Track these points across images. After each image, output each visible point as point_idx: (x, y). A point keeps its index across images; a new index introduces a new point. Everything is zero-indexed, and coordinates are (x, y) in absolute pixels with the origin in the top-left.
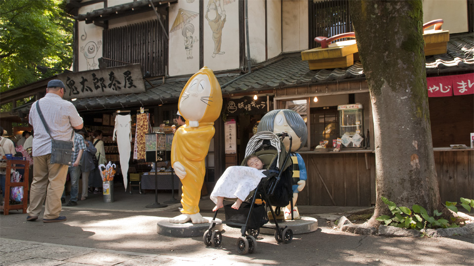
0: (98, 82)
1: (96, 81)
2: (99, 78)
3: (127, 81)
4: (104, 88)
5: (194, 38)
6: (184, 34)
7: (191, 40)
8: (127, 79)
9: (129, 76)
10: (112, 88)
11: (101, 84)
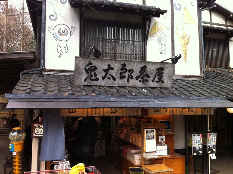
0: (125, 72)
1: (124, 71)
2: (128, 69)
3: (157, 75)
4: (130, 79)
7: (165, 47)
8: (158, 75)
9: (161, 72)
10: (138, 80)
11: (128, 75)
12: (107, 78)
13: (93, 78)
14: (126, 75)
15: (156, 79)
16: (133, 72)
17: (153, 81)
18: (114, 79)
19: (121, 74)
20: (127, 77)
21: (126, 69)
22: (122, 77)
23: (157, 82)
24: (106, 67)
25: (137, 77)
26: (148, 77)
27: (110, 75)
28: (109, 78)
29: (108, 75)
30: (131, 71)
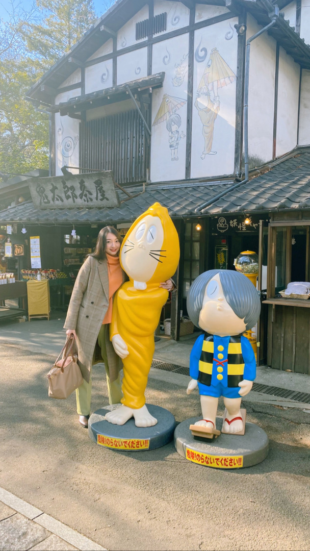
0: (68, 191)
1: (66, 189)
4: (75, 198)
5: (180, 133)
6: (169, 128)
7: (176, 135)
8: (99, 190)
9: (101, 186)
10: (83, 199)
11: (72, 193)
12: (55, 199)
13: (46, 201)
14: (69, 193)
15: (100, 197)
16: (74, 190)
17: (97, 199)
18: (62, 201)
19: (66, 193)
20: (71, 196)
21: (67, 186)
22: (68, 197)
23: (101, 200)
24: (51, 187)
25: (80, 195)
26: (91, 194)
27: (57, 195)
28: (58, 200)
29: (56, 196)
30: (72, 188)
